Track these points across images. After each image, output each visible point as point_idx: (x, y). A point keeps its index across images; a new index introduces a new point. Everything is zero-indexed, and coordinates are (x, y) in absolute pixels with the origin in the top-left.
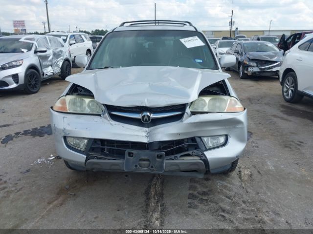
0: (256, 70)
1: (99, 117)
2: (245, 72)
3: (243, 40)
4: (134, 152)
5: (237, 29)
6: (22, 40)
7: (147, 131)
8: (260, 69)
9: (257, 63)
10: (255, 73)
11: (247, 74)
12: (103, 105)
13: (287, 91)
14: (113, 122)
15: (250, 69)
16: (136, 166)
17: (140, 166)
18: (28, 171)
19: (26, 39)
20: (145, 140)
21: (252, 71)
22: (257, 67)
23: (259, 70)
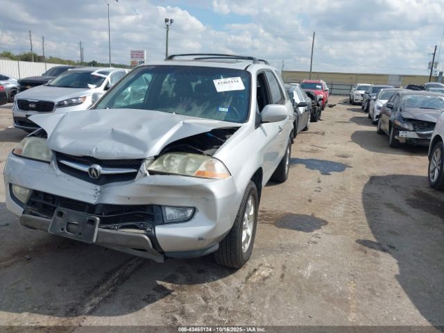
0: (412, 135)
1: (47, 165)
2: (396, 137)
3: (440, 91)
4: (65, 211)
5: (441, 73)
6: (95, 73)
7: (97, 189)
8: (419, 135)
9: (414, 125)
10: (411, 140)
11: (398, 141)
12: (53, 151)
13: (433, 171)
14: (59, 172)
15: (401, 133)
16: (62, 229)
17: (67, 230)
18: (7, 225)
19: (100, 73)
20: (93, 201)
21: (404, 136)
22: (414, 131)
23: (416, 137)
